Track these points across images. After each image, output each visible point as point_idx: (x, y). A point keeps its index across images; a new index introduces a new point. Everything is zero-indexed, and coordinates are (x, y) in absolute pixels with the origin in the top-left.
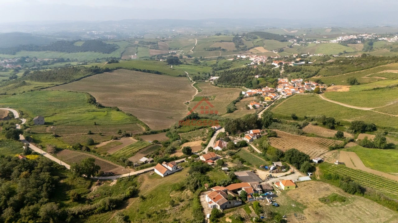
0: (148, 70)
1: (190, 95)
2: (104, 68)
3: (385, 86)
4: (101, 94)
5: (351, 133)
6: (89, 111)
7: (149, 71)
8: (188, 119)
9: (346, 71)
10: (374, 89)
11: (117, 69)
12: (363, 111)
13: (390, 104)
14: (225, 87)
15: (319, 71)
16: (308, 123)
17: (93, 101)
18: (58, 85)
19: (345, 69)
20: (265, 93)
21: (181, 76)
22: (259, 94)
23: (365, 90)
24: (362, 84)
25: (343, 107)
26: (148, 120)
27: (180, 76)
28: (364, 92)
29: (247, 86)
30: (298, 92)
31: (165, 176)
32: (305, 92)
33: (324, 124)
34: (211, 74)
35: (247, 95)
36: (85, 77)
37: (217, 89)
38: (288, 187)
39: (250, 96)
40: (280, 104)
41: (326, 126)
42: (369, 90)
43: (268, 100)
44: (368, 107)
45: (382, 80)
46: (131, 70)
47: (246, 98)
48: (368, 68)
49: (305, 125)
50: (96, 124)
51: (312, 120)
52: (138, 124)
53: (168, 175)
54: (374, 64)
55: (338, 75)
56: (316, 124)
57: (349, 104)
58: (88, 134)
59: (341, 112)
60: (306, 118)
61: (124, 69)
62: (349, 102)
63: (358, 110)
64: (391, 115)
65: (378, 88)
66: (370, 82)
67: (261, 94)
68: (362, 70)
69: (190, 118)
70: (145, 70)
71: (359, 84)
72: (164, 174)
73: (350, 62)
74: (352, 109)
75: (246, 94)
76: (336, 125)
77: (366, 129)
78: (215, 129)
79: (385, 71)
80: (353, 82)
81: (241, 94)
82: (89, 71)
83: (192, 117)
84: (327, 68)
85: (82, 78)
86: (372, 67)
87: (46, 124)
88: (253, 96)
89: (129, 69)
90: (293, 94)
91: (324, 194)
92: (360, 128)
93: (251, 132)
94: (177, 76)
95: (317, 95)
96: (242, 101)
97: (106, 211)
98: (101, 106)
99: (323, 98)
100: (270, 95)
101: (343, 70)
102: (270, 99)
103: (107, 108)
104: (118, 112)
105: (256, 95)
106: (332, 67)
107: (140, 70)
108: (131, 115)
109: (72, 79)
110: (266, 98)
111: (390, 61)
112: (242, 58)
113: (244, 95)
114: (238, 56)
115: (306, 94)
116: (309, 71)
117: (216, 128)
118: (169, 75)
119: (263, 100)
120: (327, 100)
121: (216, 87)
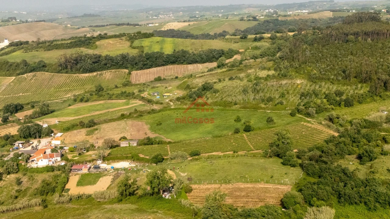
38: (62, 141)
91: (83, 133)
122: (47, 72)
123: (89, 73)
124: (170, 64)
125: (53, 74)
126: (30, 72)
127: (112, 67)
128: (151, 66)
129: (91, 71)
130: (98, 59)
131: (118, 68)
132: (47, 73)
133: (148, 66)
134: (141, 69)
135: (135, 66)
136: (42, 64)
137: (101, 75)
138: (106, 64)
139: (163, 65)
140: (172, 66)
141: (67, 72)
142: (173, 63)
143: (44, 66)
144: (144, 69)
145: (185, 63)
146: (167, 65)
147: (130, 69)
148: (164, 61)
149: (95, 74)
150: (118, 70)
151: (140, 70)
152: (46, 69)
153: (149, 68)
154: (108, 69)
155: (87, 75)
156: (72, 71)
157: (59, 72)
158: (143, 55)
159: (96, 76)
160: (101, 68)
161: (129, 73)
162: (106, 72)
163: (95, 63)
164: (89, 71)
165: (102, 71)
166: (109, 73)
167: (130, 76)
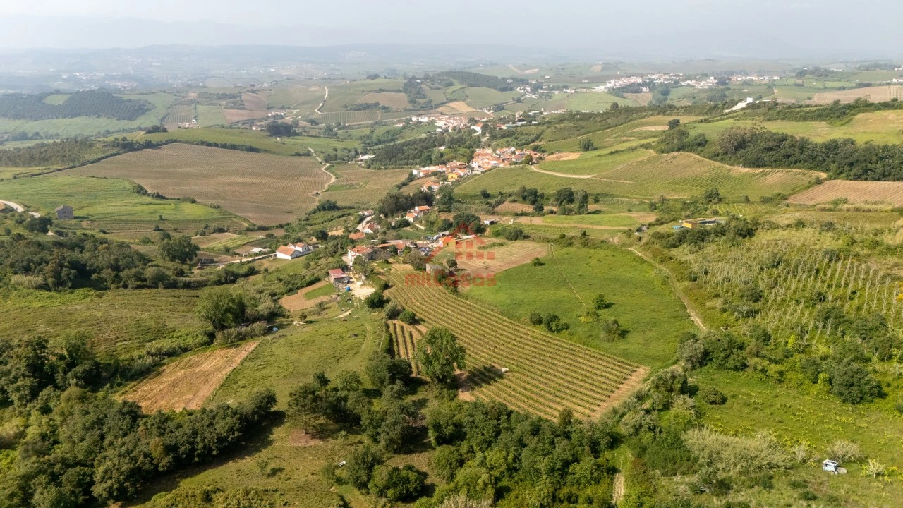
0: (232, 143)
1: (321, 184)
2: (142, 141)
3: (627, 148)
4: (154, 182)
5: (556, 205)
6: (141, 204)
7: (234, 147)
8: (320, 211)
9: (583, 131)
10: (612, 153)
11: (168, 142)
12: (580, 179)
13: (616, 169)
14: (386, 169)
15: (541, 133)
16: (503, 201)
17: (140, 191)
18: (60, 170)
19: (583, 127)
20: (450, 170)
21: (300, 155)
22: (440, 171)
23: (598, 156)
24: (600, 148)
25: (556, 176)
26: (250, 215)
27: (298, 154)
28: (595, 158)
29: (424, 164)
30: (502, 165)
31: (292, 258)
32: (510, 164)
33: (524, 198)
34: (359, 151)
35: (421, 174)
36: (107, 157)
37: (371, 173)
39: (426, 176)
40: (470, 181)
41: (527, 201)
42: (604, 155)
43: (452, 180)
44: (589, 174)
45: (629, 140)
46: (197, 144)
47: (418, 179)
48: (616, 126)
49: (499, 203)
50: (163, 218)
51: (510, 196)
52: (234, 220)
53: (296, 257)
54: (626, 118)
55: (570, 137)
56: (514, 201)
57: (566, 173)
58: (154, 231)
60: (501, 194)
61: (182, 143)
63: (574, 179)
64: (613, 181)
65: (616, 152)
67: (444, 172)
68: (608, 128)
69: (324, 209)
70: (226, 144)
71: (595, 149)
72: (291, 256)
73: (591, 117)
74: (566, 178)
75: (419, 173)
76: (539, 198)
78: (364, 215)
79: (638, 129)
80: (587, 147)
81: (411, 174)
82: (114, 146)
83: (326, 206)
84: (555, 127)
85: (103, 158)
86: (622, 124)
87: (76, 218)
88: (430, 176)
89: (191, 143)
90: (493, 168)
92: (566, 197)
93: (417, 208)
94: (292, 155)
95: (527, 166)
96: (411, 183)
97: (222, 284)
98: (159, 197)
99: (535, 170)
100: (458, 171)
101: (579, 130)
102: (456, 177)
103: (171, 199)
104: (194, 205)
105: (435, 174)
106: (562, 125)
107: (216, 145)
108: (218, 207)
109: (82, 160)
110: (450, 176)
111: (650, 113)
112: (421, 122)
113: (416, 176)
114: (414, 119)
115: (513, 166)
116: (527, 134)
117: (366, 213)
118: (275, 153)
119: (445, 179)
120: (540, 171)
121: (369, 170)
122: (698, 154)
123: (754, 167)
125: (702, 158)
126: (676, 151)
127: (798, 164)
128: (884, 176)
129: (757, 163)
130: (776, 144)
131: (811, 168)
132: (697, 156)
134: (857, 177)
135: (847, 168)
136: (698, 140)
137: (766, 174)
138: (788, 156)
141: (722, 160)
143: (699, 144)
144: (866, 179)
147: (831, 173)
149: (761, 170)
150: (806, 171)
151: (855, 179)
152: (700, 149)
153: (879, 180)
154: (788, 166)
155: (747, 170)
157: (714, 156)
158: (879, 147)
159: (757, 174)
160: (775, 161)
161: (819, 182)
162: (778, 171)
163: (769, 149)
164: (754, 164)
165: (776, 167)
166: (781, 175)
167: (809, 187)
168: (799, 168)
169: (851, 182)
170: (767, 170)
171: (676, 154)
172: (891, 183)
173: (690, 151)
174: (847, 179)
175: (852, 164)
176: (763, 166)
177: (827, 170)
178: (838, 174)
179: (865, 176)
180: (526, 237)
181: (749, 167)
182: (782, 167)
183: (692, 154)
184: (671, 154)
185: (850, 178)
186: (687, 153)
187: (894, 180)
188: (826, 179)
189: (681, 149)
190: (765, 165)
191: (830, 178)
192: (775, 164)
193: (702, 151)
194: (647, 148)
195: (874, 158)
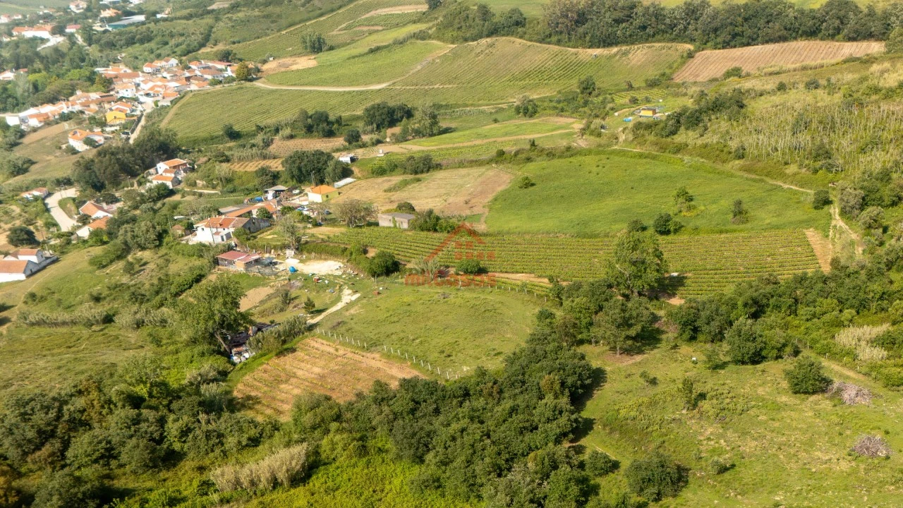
3: (391, 42)
10: (372, 51)
12: (371, 91)
13: (415, 71)
16: (272, 140)
23: (354, 57)
24: (339, 47)
25: (327, 93)
28: (352, 60)
30: (194, 88)
32: (211, 85)
33: (309, 130)
35: (34, 122)
38: (327, 196)
39: (47, 123)
40: (167, 118)
41: (315, 133)
42: (363, 55)
43: (117, 122)
44: (379, 83)
45: (377, 31)
47: (33, 130)
49: (268, 143)
51: (277, 131)
56: (291, 137)
57: (338, 86)
59: (332, 103)
60: (260, 129)
62: (337, 81)
63: (362, 92)
64: (426, 87)
65: (378, 49)
66: (353, 41)
71: (331, 48)
74: (349, 93)
75: (23, 121)
76: (336, 126)
77: (395, 117)
79: (373, 13)
80: (317, 47)
81: (6, 126)
88: (57, 122)
90: (183, 94)
91: (386, 186)
92: (384, 117)
95: (247, 84)
96: (26, 141)
99: (270, 87)
100: (118, 106)
102: (122, 115)
110: (110, 117)
113: (18, 127)
115: (218, 86)
117: (37, 194)
119: (101, 123)
120: (284, 88)
122: (521, 37)
123: (604, 47)
124: (801, 36)
125: (531, 43)
126: (488, 36)
127: (658, 37)
128: (753, 40)
129: (607, 42)
130: (626, 12)
131: (673, 40)
132: (520, 40)
133: (744, 40)
134: (726, 45)
135: (712, 36)
136: (515, 18)
137: (625, 54)
138: (644, 28)
139: (783, 39)
140: (806, 42)
141: (559, 42)
142: (812, 34)
143: (517, 24)
144: (735, 47)
145: (840, 36)
146: (795, 38)
147: (697, 44)
148: (786, 29)
149: (615, 50)
150: (669, 45)
151: (724, 48)
152: (520, 30)
153: (748, 44)
154: (647, 41)
155: (597, 52)
156: (569, 39)
157: (544, 39)
158: (738, 6)
159: (615, 55)
160: (630, 36)
161: (691, 55)
162: (638, 48)
163: (618, 21)
164: (604, 41)
165: (633, 44)
166: (644, 52)
167: (684, 63)
168: (659, 41)
169: (722, 51)
170: (624, 48)
171: (489, 40)
172: (760, 47)
173: (508, 35)
174: (715, 49)
175: (716, 30)
176: (616, 44)
177: (692, 40)
178: (704, 45)
179: (732, 43)
180: (439, 167)
181: (598, 47)
182: (640, 43)
183: (512, 39)
184: (484, 41)
185: (719, 46)
186: (504, 38)
187: (763, 44)
188: (696, 51)
189: (493, 32)
190: (619, 43)
191: (698, 50)
192: (630, 39)
193: (525, 33)
194: (423, 39)
195: (740, 19)
